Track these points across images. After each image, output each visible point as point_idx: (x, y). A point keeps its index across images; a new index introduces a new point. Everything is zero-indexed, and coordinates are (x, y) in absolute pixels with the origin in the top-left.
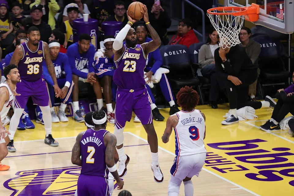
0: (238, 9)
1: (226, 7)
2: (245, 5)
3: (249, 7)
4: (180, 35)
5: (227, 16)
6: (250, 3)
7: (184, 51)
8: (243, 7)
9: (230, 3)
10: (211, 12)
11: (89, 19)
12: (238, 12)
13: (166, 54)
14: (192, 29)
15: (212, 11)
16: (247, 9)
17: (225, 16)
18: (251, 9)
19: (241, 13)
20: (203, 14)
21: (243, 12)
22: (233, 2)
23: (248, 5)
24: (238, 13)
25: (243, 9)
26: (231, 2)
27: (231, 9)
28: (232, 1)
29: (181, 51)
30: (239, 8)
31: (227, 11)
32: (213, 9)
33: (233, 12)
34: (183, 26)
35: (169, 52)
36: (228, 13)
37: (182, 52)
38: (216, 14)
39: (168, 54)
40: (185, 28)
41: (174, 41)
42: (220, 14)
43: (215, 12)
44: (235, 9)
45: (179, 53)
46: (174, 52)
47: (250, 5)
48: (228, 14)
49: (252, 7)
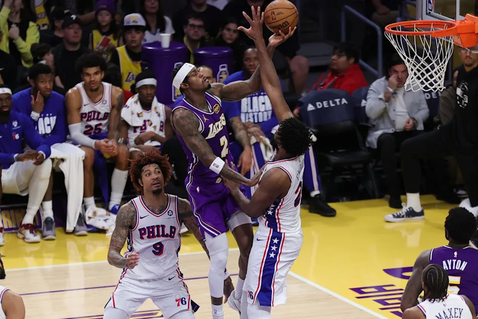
0: (441, 25)
1: (420, 20)
2: (454, 17)
3: (462, 21)
4: (335, 72)
5: (422, 37)
6: (463, 13)
7: (344, 101)
8: (450, 20)
9: (427, 14)
10: (392, 31)
11: (171, 43)
12: (442, 29)
13: (310, 107)
14: (356, 61)
15: (392, 29)
16: (457, 24)
17: (418, 37)
18: (465, 24)
19: (447, 31)
20: (380, 33)
21: (451, 30)
22: (432, 12)
23: (459, 17)
24: (442, 32)
25: (451, 25)
26: (428, 11)
27: (428, 24)
28: (431, 10)
29: (337, 100)
30: (443, 22)
31: (421, 28)
32: (396, 25)
33: (432, 30)
34: (340, 56)
35: (318, 103)
36: (424, 32)
37: (340, 102)
38: (401, 34)
39: (315, 105)
40: (343, 59)
41: (322, 84)
42: (408, 34)
43: (399, 30)
44: (436, 25)
45: (334, 105)
46: (325, 103)
47: (463, 18)
48: (423, 34)
49: (466, 21)
